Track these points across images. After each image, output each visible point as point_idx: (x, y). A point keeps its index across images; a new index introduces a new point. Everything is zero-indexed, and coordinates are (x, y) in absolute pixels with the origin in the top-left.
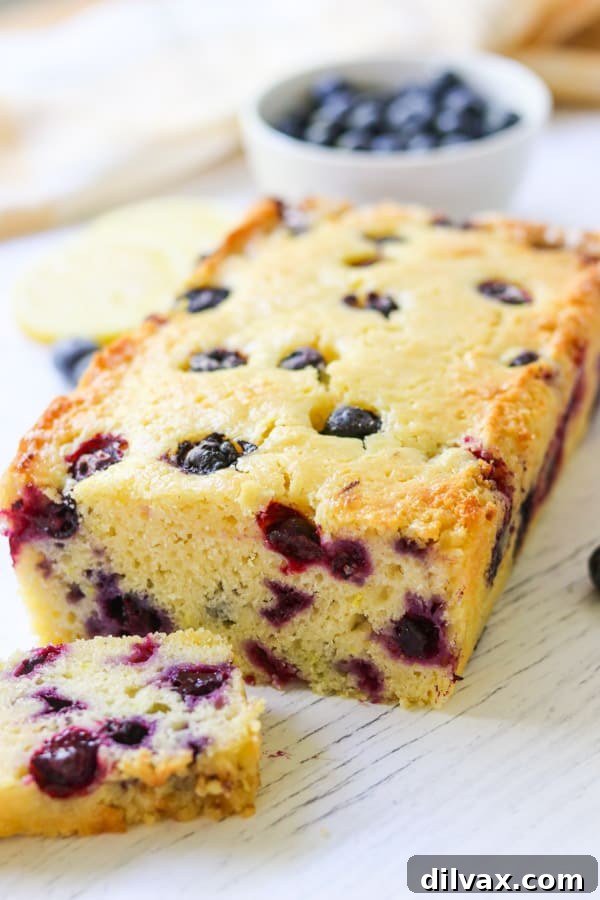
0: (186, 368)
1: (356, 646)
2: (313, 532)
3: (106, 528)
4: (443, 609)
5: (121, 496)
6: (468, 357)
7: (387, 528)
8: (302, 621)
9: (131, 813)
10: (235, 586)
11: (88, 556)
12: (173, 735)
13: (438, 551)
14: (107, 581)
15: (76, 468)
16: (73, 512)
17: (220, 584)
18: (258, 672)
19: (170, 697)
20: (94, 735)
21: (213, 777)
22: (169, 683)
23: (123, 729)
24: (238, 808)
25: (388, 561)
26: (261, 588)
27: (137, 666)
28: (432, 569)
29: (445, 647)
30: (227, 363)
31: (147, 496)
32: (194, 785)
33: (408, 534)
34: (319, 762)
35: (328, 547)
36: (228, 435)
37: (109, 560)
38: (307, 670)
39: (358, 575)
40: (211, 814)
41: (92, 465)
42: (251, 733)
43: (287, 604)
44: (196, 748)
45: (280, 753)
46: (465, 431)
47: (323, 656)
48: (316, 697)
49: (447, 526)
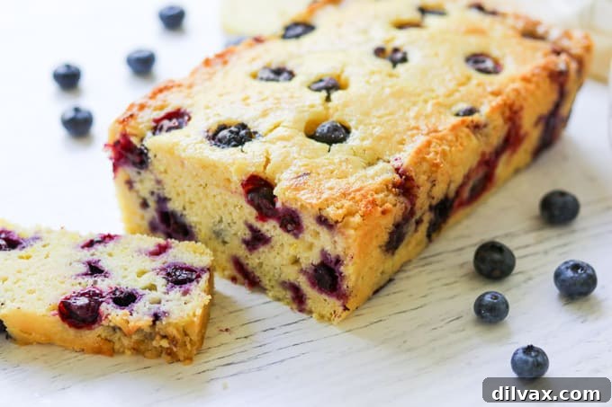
0: (254, 76)
1: (292, 274)
2: (272, 199)
3: (162, 169)
4: (341, 265)
5: (170, 151)
6: (430, 103)
7: (312, 207)
8: (263, 252)
9: (117, 346)
10: (229, 221)
11: (153, 183)
12: (148, 305)
13: (340, 228)
14: (162, 200)
15: (157, 128)
16: (146, 155)
17: (221, 218)
18: (239, 276)
19: (160, 282)
20: (104, 295)
21: (164, 337)
22: (164, 273)
23: (122, 296)
24: (182, 358)
25: (312, 227)
26: (243, 226)
27: (152, 258)
28: (336, 238)
29: (340, 288)
30: (281, 78)
31: (183, 155)
32: (153, 339)
33: (324, 213)
34: (248, 341)
35: (280, 210)
36: (249, 126)
37: (164, 189)
38: (265, 282)
39: (295, 231)
40: (165, 358)
41: (165, 128)
42: (194, 315)
43: (257, 240)
44: (156, 317)
45: (227, 330)
46: (399, 153)
47: (274, 276)
48: (268, 300)
49: (351, 213)
